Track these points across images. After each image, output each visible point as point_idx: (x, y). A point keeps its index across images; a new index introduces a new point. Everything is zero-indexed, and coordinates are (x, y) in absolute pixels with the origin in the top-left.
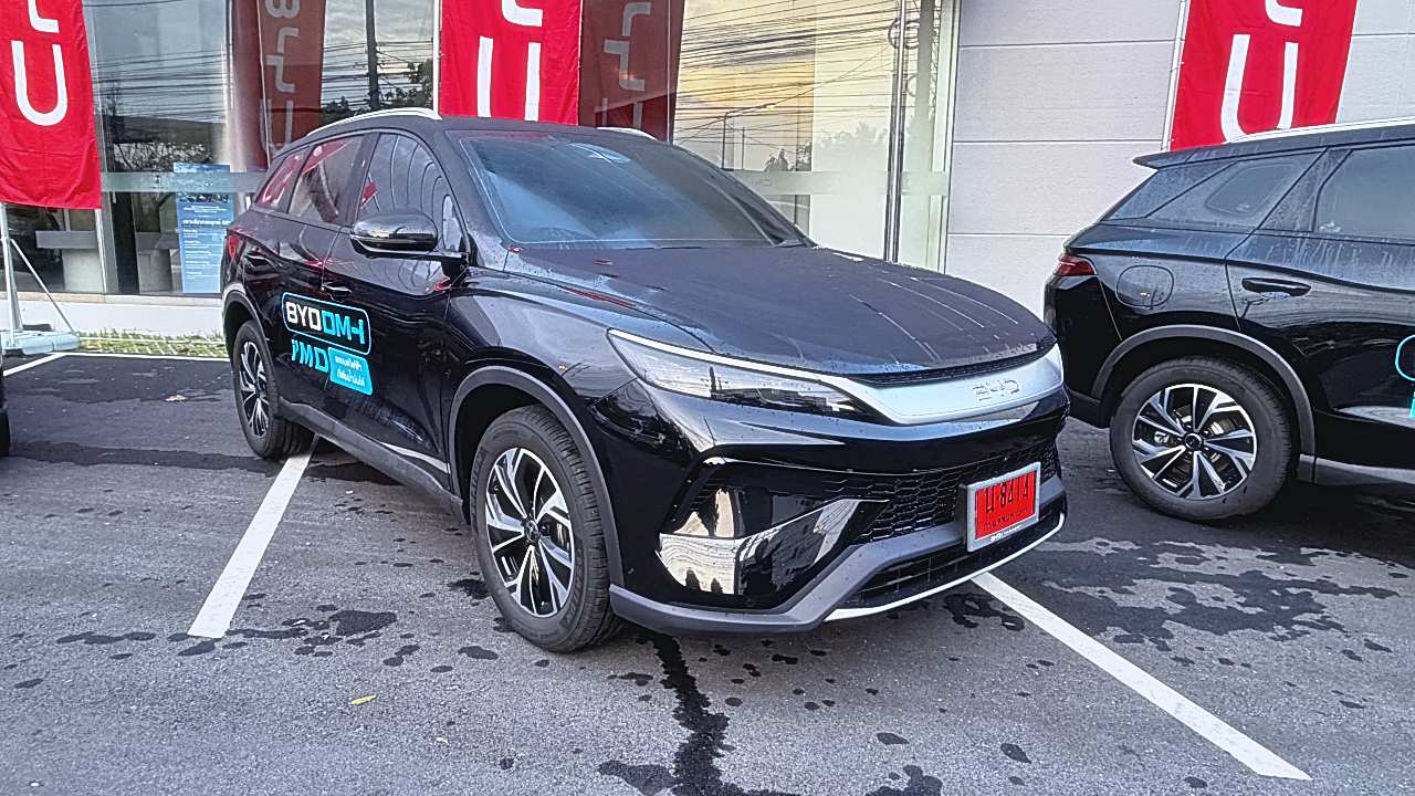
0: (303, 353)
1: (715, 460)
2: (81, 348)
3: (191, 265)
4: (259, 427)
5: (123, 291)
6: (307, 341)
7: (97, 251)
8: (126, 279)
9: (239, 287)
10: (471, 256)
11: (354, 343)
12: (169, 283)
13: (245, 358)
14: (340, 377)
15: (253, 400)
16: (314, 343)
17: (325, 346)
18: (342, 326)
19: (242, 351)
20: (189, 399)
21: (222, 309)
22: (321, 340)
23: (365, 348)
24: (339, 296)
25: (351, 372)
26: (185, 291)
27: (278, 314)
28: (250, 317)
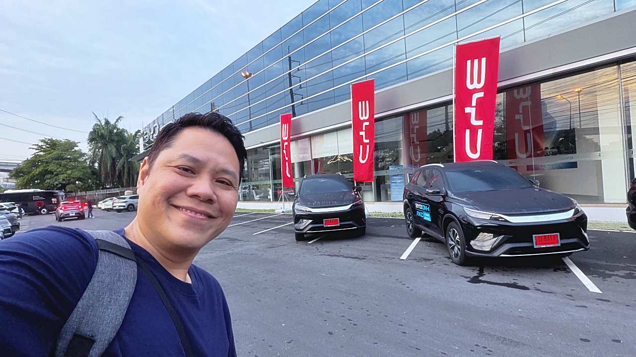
0: (419, 214)
1: (478, 228)
2: (370, 216)
3: (393, 193)
4: (410, 230)
5: (378, 201)
6: (419, 211)
7: (372, 191)
8: (378, 198)
9: (406, 200)
10: (447, 194)
11: (427, 211)
12: (388, 198)
13: (408, 216)
14: (425, 218)
15: (409, 225)
16: (421, 212)
17: (422, 212)
18: (426, 208)
19: (407, 214)
20: (396, 226)
21: (403, 205)
22: (422, 211)
23: (429, 212)
24: (425, 202)
25: (427, 217)
26: (392, 200)
27: (415, 206)
28: (409, 207)
